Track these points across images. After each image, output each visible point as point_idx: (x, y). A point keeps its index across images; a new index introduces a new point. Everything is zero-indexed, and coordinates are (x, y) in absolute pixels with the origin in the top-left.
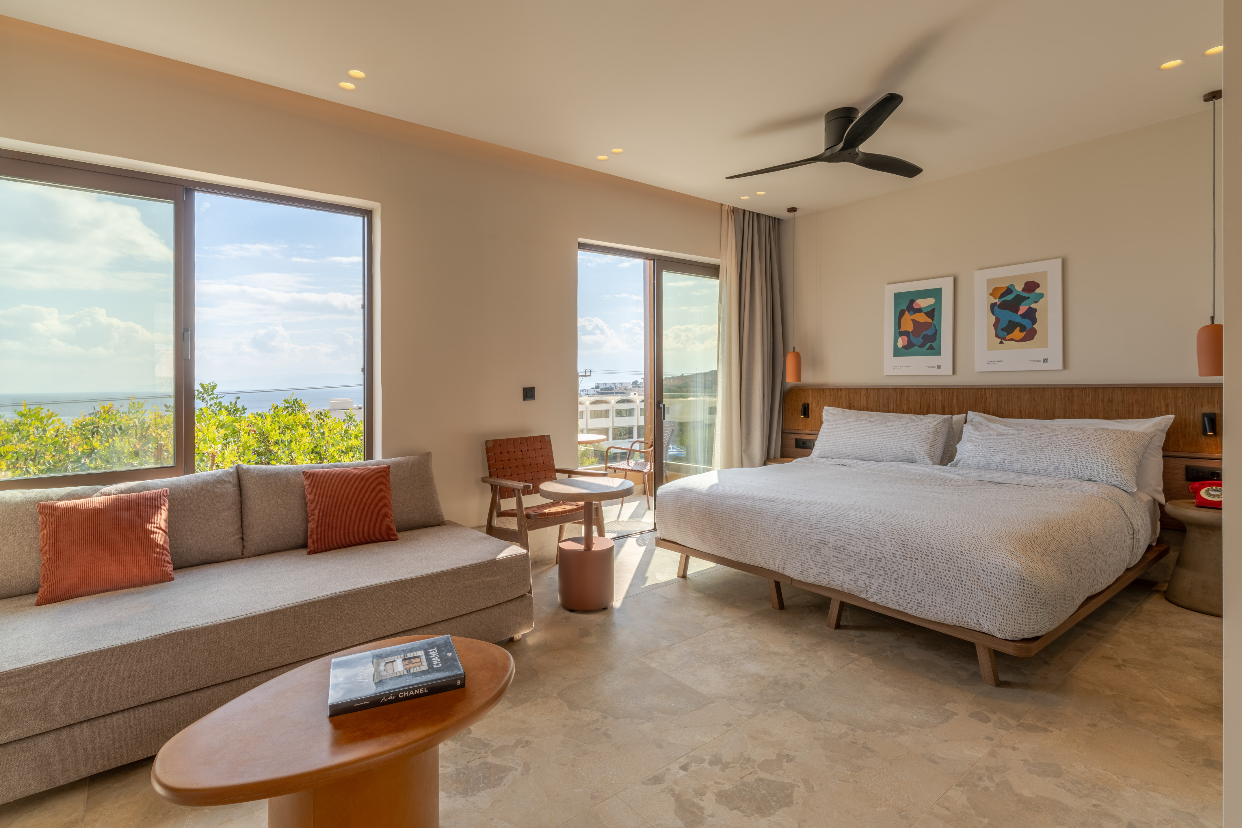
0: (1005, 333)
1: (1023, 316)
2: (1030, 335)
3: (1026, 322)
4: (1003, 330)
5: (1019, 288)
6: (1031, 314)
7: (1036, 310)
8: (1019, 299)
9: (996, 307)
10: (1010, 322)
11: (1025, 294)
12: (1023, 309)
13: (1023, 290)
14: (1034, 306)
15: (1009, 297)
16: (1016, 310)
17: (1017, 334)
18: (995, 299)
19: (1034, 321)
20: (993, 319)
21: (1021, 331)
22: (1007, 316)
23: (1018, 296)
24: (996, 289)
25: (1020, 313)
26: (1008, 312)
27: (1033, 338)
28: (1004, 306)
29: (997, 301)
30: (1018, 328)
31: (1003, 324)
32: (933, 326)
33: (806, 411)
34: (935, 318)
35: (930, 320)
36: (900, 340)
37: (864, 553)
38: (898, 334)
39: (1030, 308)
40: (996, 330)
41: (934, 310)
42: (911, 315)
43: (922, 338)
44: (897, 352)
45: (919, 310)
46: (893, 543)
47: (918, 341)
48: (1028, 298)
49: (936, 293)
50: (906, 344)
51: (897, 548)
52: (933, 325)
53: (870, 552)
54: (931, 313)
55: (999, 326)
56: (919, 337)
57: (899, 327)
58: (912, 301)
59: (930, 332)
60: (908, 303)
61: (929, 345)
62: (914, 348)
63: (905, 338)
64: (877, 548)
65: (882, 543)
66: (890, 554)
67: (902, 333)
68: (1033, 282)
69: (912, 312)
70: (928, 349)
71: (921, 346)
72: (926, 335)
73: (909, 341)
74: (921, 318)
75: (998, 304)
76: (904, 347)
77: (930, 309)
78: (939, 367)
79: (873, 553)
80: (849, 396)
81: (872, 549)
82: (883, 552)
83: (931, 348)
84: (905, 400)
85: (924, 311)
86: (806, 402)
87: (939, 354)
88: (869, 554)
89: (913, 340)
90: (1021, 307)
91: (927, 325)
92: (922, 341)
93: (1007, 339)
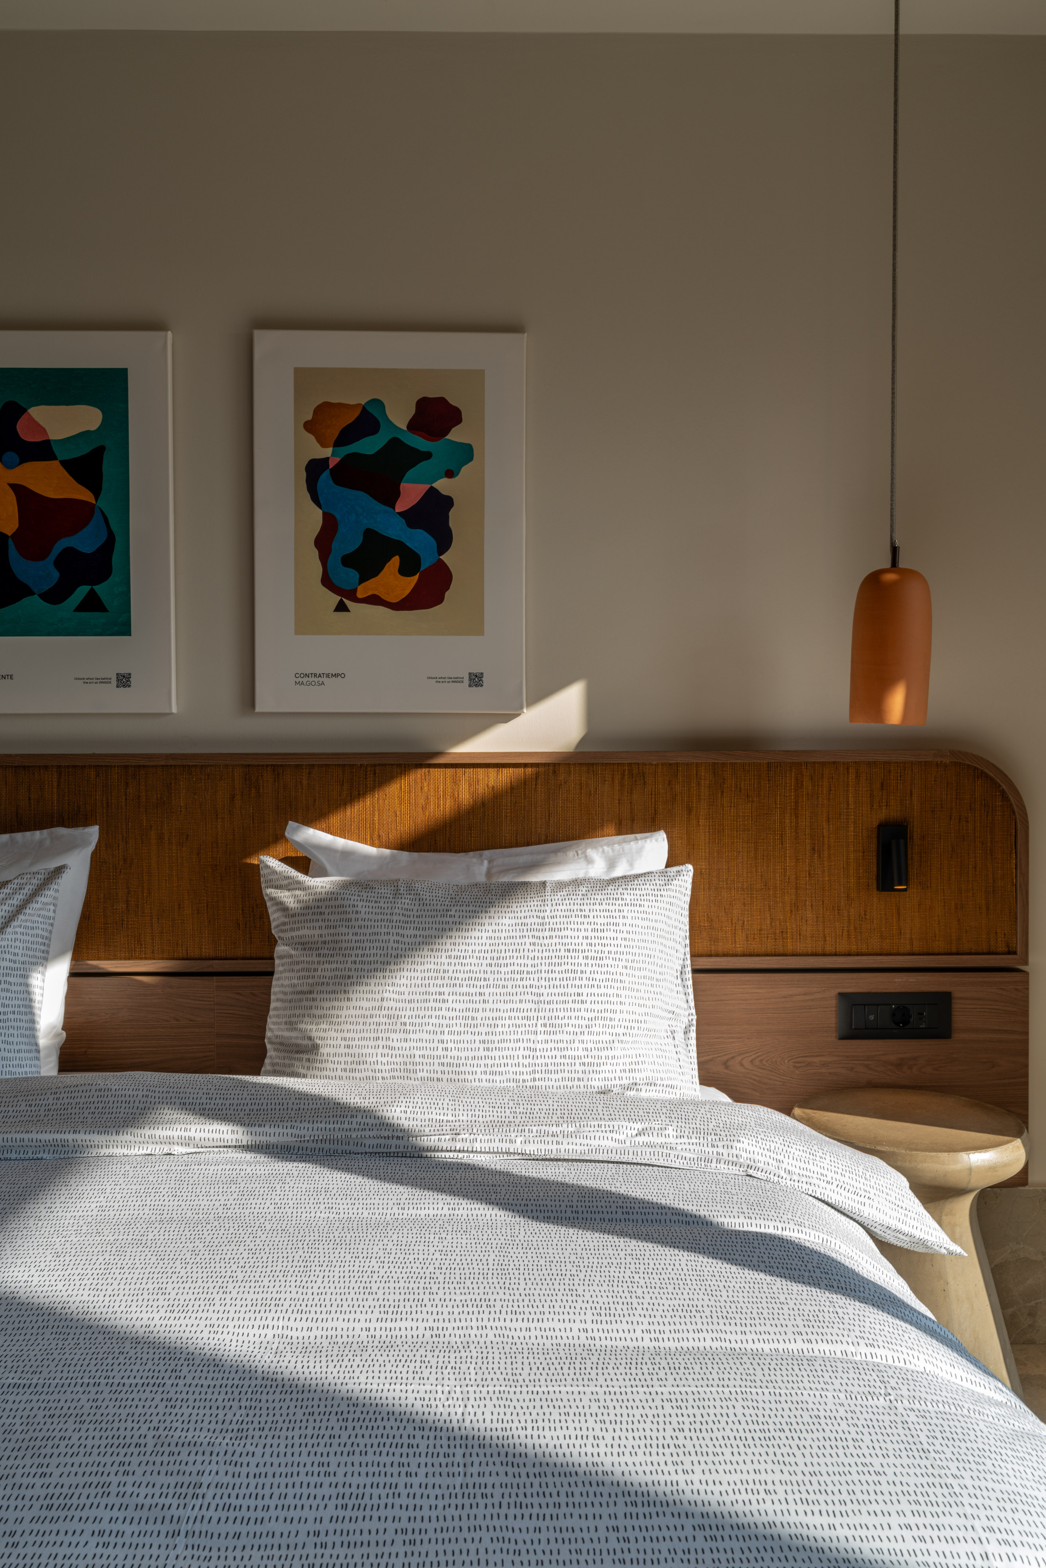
0: (354, 575)
1: (412, 517)
2: (432, 588)
3: (421, 541)
4: (348, 561)
5: (398, 415)
6: (435, 515)
7: (447, 502)
8: (400, 458)
9: (325, 476)
10: (370, 534)
11: (418, 442)
12: (411, 493)
13: (412, 426)
14: (443, 485)
15: (369, 446)
16: (390, 497)
17: (392, 580)
18: (324, 445)
19: (444, 541)
20: (315, 517)
21: (406, 570)
22: (361, 511)
23: (395, 443)
24: (324, 410)
25: (402, 505)
26: (362, 499)
27: (439, 600)
28: (350, 473)
29: (327, 452)
30: (396, 561)
31: (348, 541)
32: (96, 518)
34: (105, 486)
35: (85, 495)
39: (432, 492)
40: (324, 558)
41: (98, 453)
42: (9, 467)
43: (57, 563)
45: (43, 450)
47: (41, 572)
48: (427, 455)
49: (106, 389)
52: (96, 513)
54: (89, 466)
55: (335, 545)
56: (41, 555)
58: (14, 410)
59: (84, 541)
61: (82, 591)
62: (26, 601)
68: (442, 400)
69: (14, 453)
70: (80, 608)
71: (55, 596)
72: (69, 551)
74: (51, 480)
75: (331, 465)
77: (85, 450)
78: (119, 681)
83: (92, 604)
85: (63, 455)
87: (125, 629)
89: (21, 565)
90: (404, 486)
91: (78, 515)
92: (56, 575)
93: (360, 595)
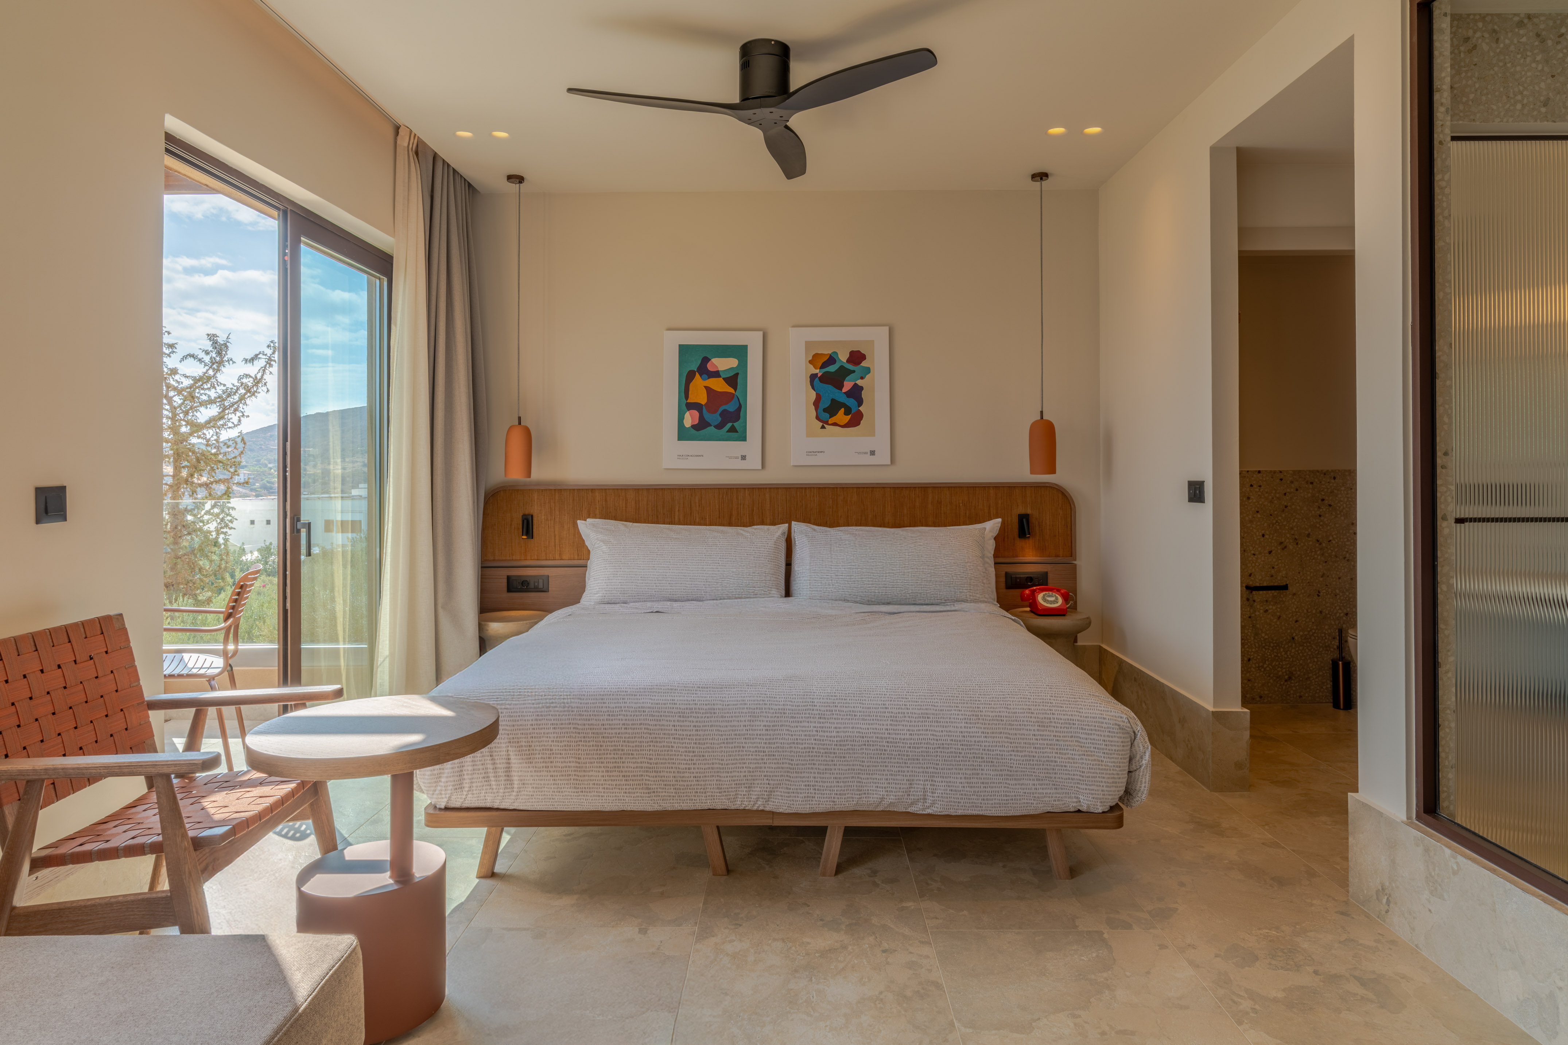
0: (827, 415)
1: (849, 394)
2: (856, 420)
3: (851, 402)
4: (825, 410)
5: (843, 357)
6: (856, 393)
7: (862, 388)
8: (844, 373)
9: (817, 379)
10: (833, 400)
11: (850, 367)
12: (848, 385)
13: (848, 361)
14: (860, 382)
15: (832, 369)
16: (840, 386)
17: (841, 417)
18: (816, 368)
19: (860, 402)
20: (813, 395)
21: (846, 413)
22: (830, 392)
23: (842, 367)
24: (816, 356)
25: (845, 390)
26: (830, 388)
27: (858, 424)
28: (826, 379)
29: (817, 371)
30: (843, 410)
31: (825, 403)
32: (735, 399)
33: (528, 527)
34: (738, 387)
35: (731, 390)
36: (687, 416)
37: (923, 741)
38: (684, 407)
39: (856, 385)
40: (816, 409)
41: (736, 375)
42: (704, 380)
43: (721, 415)
44: (683, 434)
45: (716, 374)
46: (963, 717)
47: (715, 418)
48: (854, 372)
49: (740, 352)
50: (696, 422)
51: (970, 723)
52: (735, 396)
53: (932, 737)
54: (733, 380)
55: (820, 405)
56: (715, 412)
57: (687, 397)
58: (706, 360)
59: (731, 407)
60: (699, 362)
61: (729, 425)
62: (709, 428)
63: (696, 413)
64: (941, 729)
65: (946, 720)
66: (963, 734)
67: (690, 406)
68: (859, 351)
69: (705, 376)
70: (729, 431)
71: (719, 427)
72: (725, 411)
73: (701, 417)
74: (718, 385)
75: (819, 376)
76: (693, 427)
77: (732, 374)
78: (744, 458)
79: (938, 738)
80: (606, 501)
81: (934, 733)
82: (952, 734)
83: (733, 430)
84: (697, 505)
85: (723, 376)
86: (527, 513)
87: (744, 439)
88: (932, 742)
89: (708, 416)
90: (845, 383)
91: (729, 397)
92: (720, 419)
93: (830, 423)
